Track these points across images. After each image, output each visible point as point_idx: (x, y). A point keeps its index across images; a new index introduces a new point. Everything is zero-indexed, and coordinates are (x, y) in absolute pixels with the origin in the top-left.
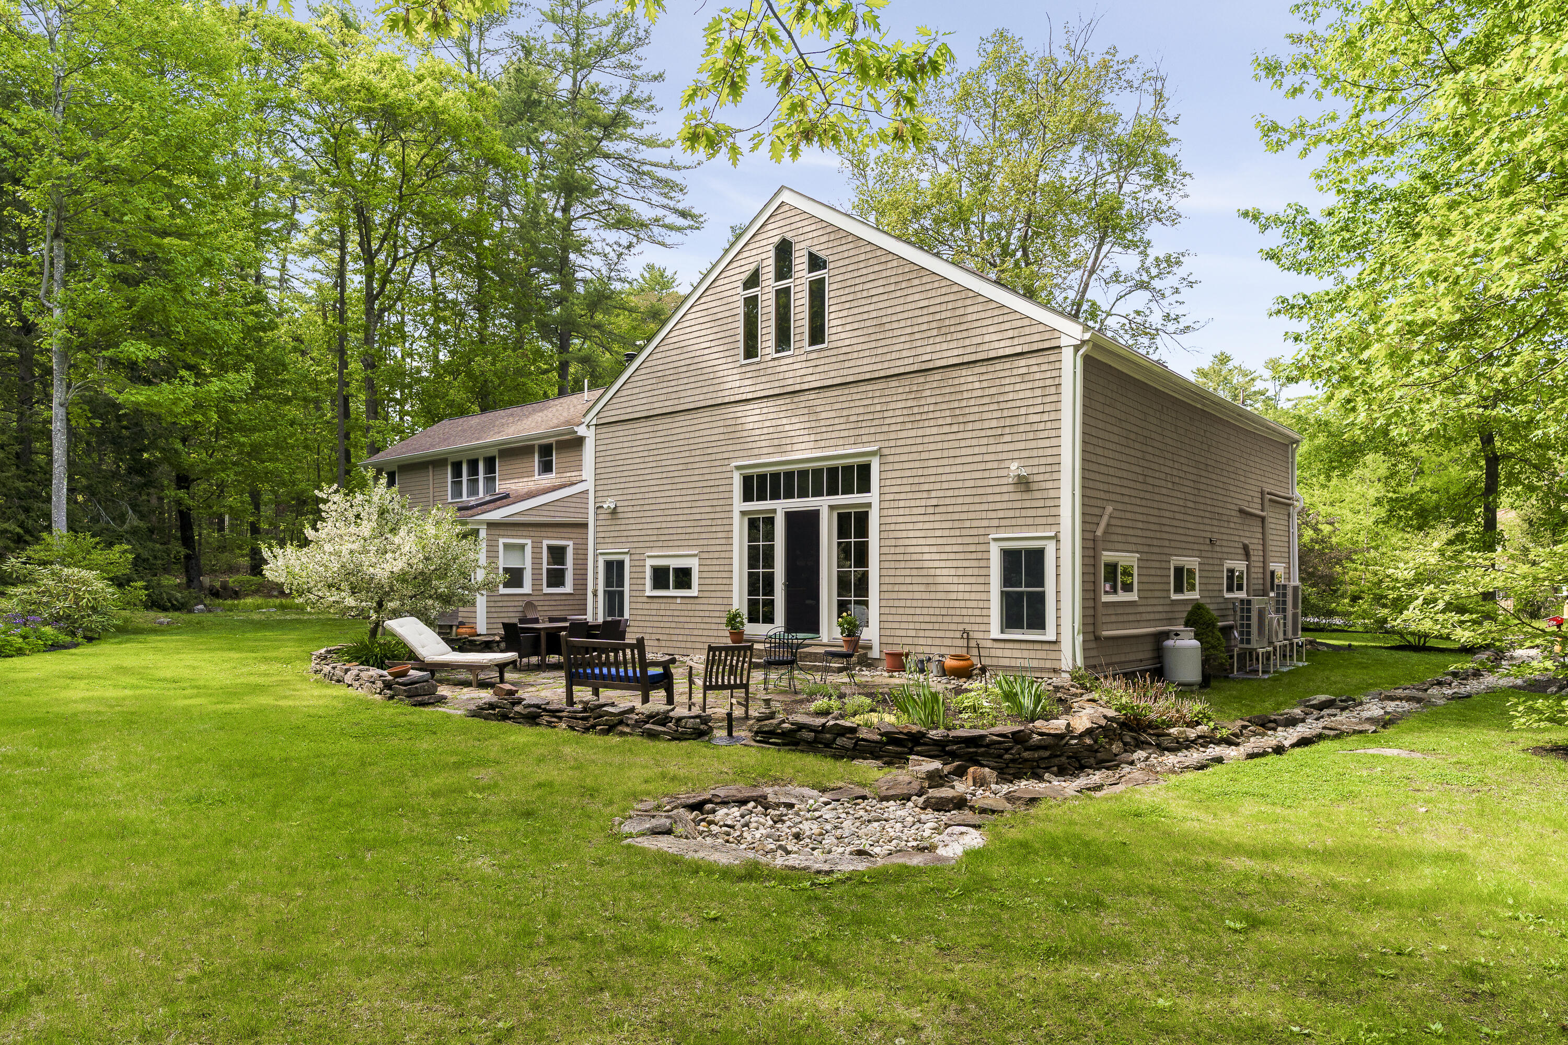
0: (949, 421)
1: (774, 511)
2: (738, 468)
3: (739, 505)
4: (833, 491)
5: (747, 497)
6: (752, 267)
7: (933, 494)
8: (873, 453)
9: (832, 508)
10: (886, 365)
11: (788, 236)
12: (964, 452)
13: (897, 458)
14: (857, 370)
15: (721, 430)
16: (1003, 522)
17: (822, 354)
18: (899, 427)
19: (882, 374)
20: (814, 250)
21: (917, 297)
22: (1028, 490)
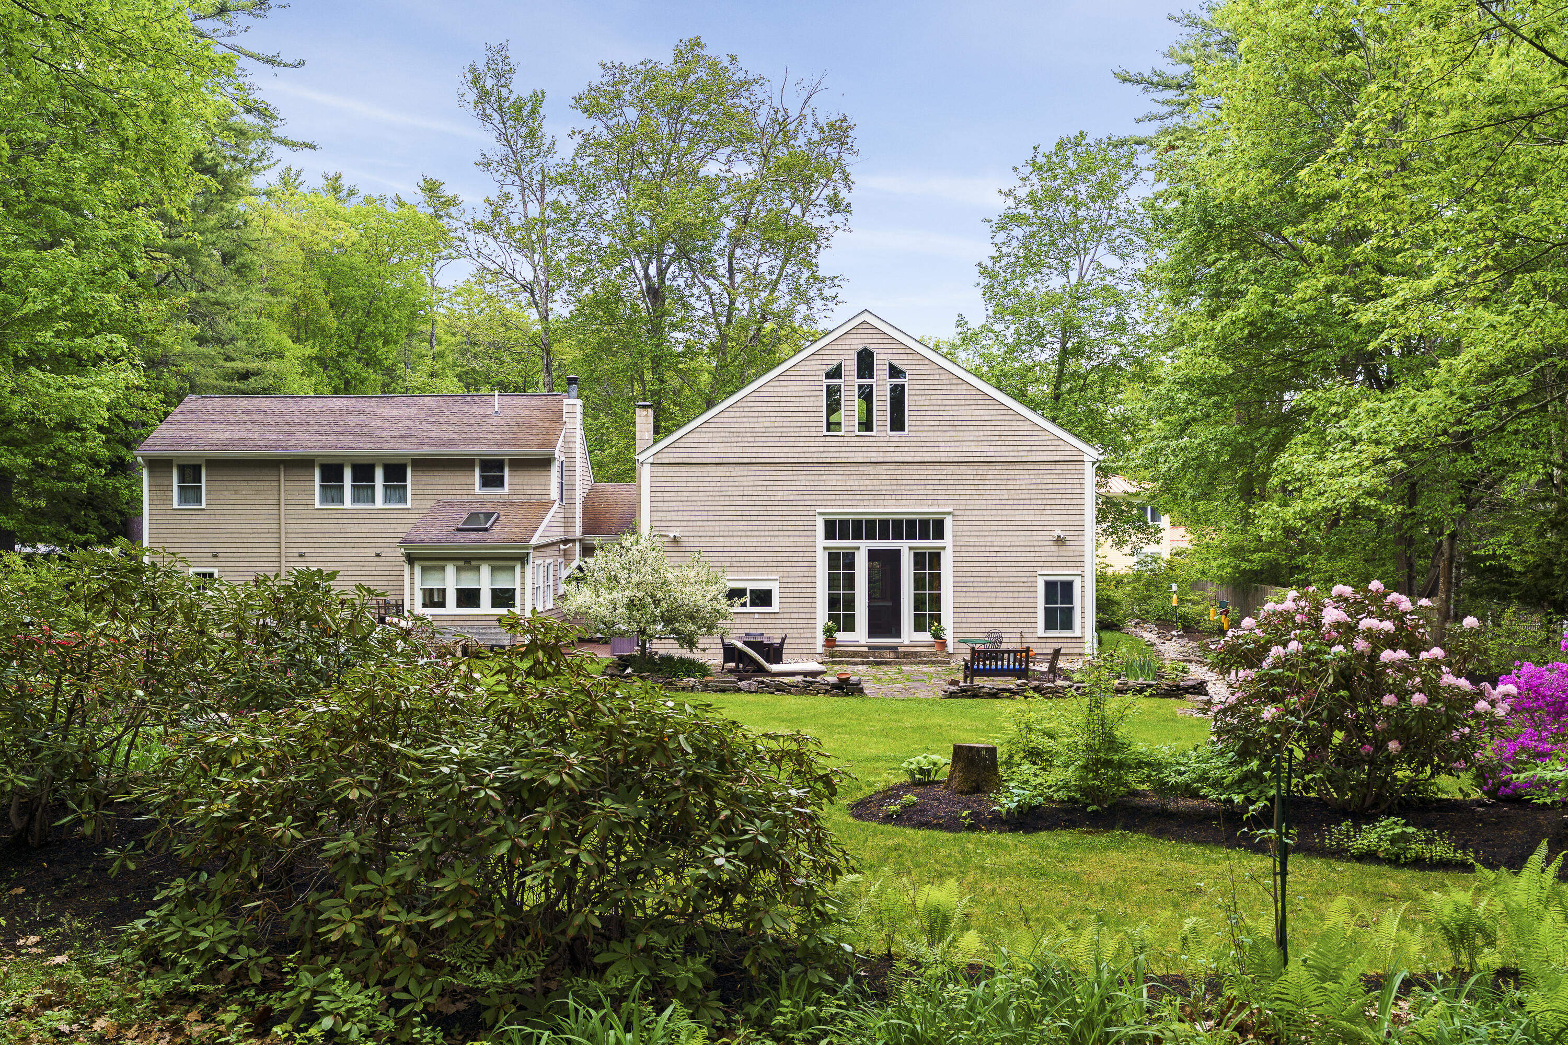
1: (858, 548)
2: (821, 514)
3: (821, 541)
4: (911, 536)
5: (829, 535)
6: (835, 363)
7: (997, 544)
8: (949, 513)
9: (910, 548)
10: (958, 454)
11: (871, 347)
12: (1017, 518)
13: (967, 518)
14: (933, 454)
15: (803, 483)
16: (1046, 565)
17: (903, 439)
18: (968, 497)
19: (955, 460)
20: (895, 363)
21: (982, 412)
22: (1064, 545)
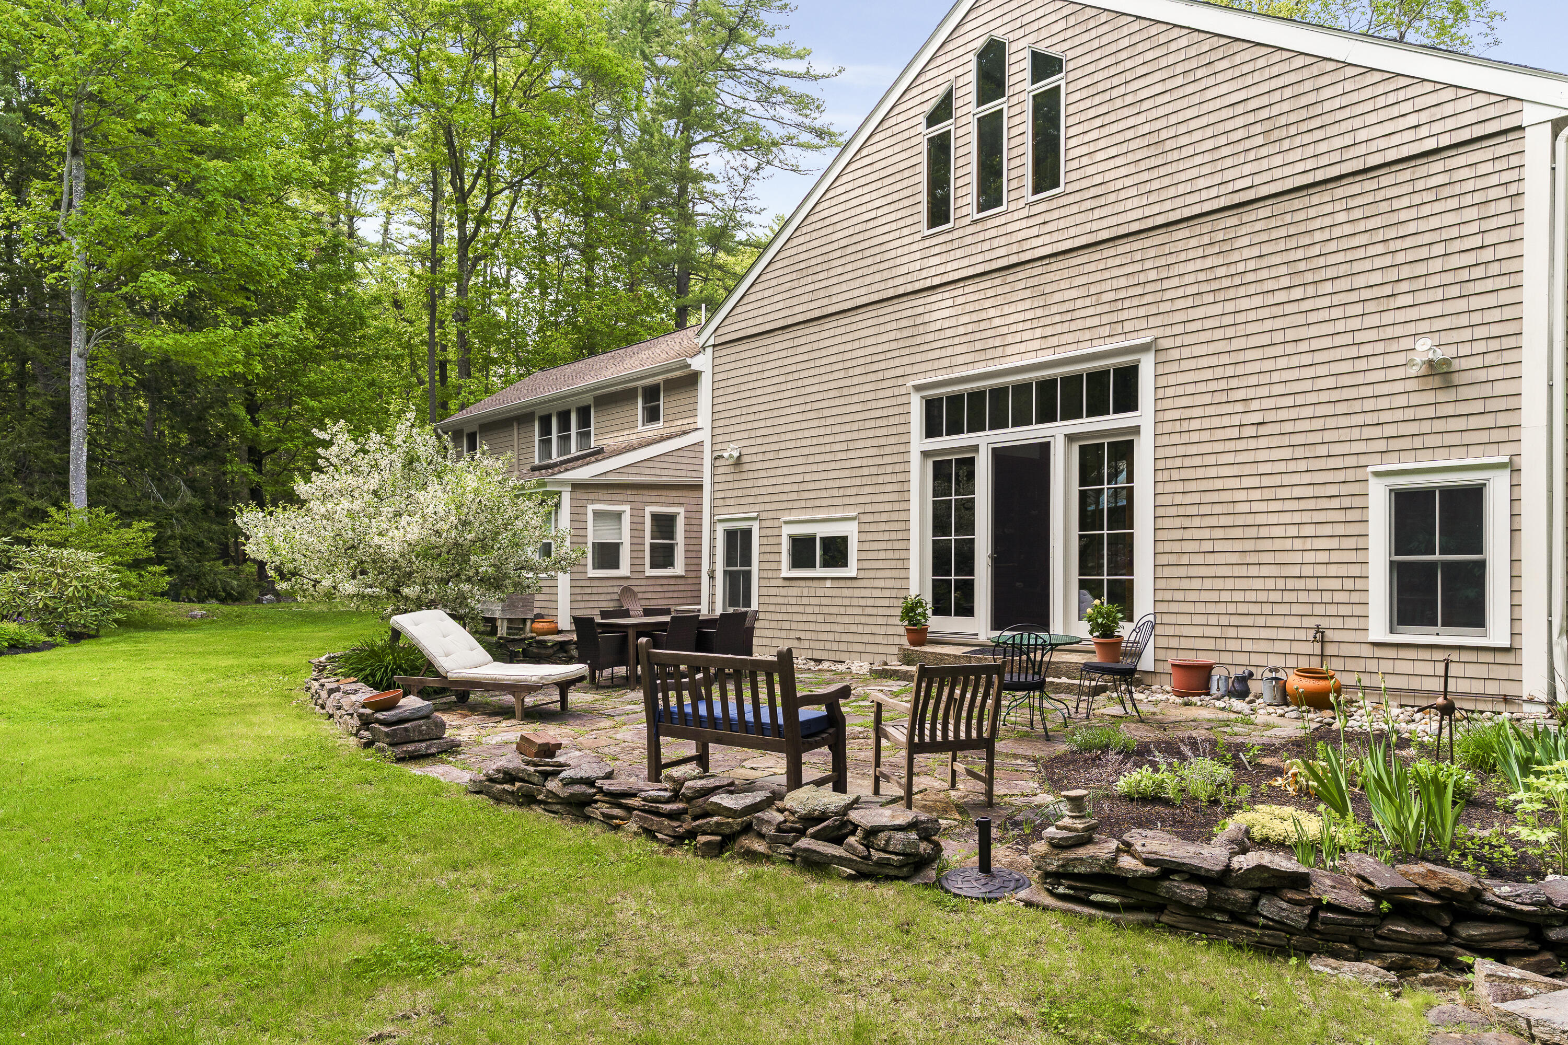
0: (1285, 282)
1: (975, 448)
2: (918, 388)
3: (918, 442)
4: (1072, 412)
5: (932, 430)
6: (941, 91)
7: (1255, 405)
8: (1143, 348)
9: (1070, 438)
10: (1167, 206)
11: (999, 34)
12: (1314, 331)
13: (1186, 352)
14: (1113, 221)
15: (892, 336)
16: (1394, 444)
17: (1055, 203)
18: (1190, 302)
19: (1160, 220)
20: (1041, 47)
21: (1224, 89)
22: (1448, 387)
